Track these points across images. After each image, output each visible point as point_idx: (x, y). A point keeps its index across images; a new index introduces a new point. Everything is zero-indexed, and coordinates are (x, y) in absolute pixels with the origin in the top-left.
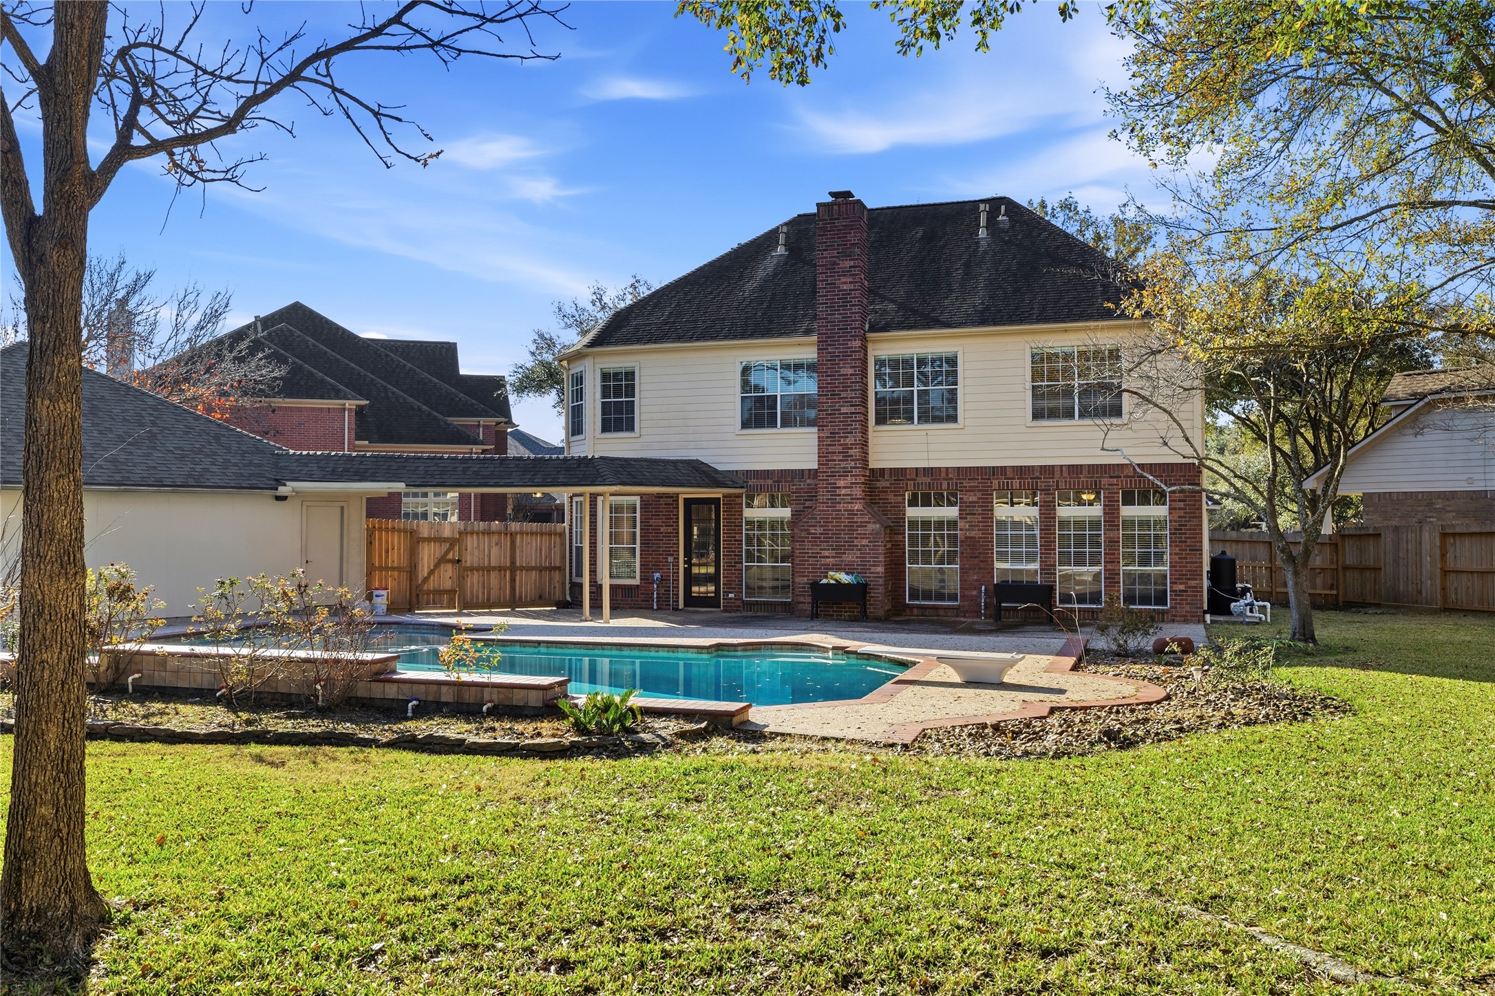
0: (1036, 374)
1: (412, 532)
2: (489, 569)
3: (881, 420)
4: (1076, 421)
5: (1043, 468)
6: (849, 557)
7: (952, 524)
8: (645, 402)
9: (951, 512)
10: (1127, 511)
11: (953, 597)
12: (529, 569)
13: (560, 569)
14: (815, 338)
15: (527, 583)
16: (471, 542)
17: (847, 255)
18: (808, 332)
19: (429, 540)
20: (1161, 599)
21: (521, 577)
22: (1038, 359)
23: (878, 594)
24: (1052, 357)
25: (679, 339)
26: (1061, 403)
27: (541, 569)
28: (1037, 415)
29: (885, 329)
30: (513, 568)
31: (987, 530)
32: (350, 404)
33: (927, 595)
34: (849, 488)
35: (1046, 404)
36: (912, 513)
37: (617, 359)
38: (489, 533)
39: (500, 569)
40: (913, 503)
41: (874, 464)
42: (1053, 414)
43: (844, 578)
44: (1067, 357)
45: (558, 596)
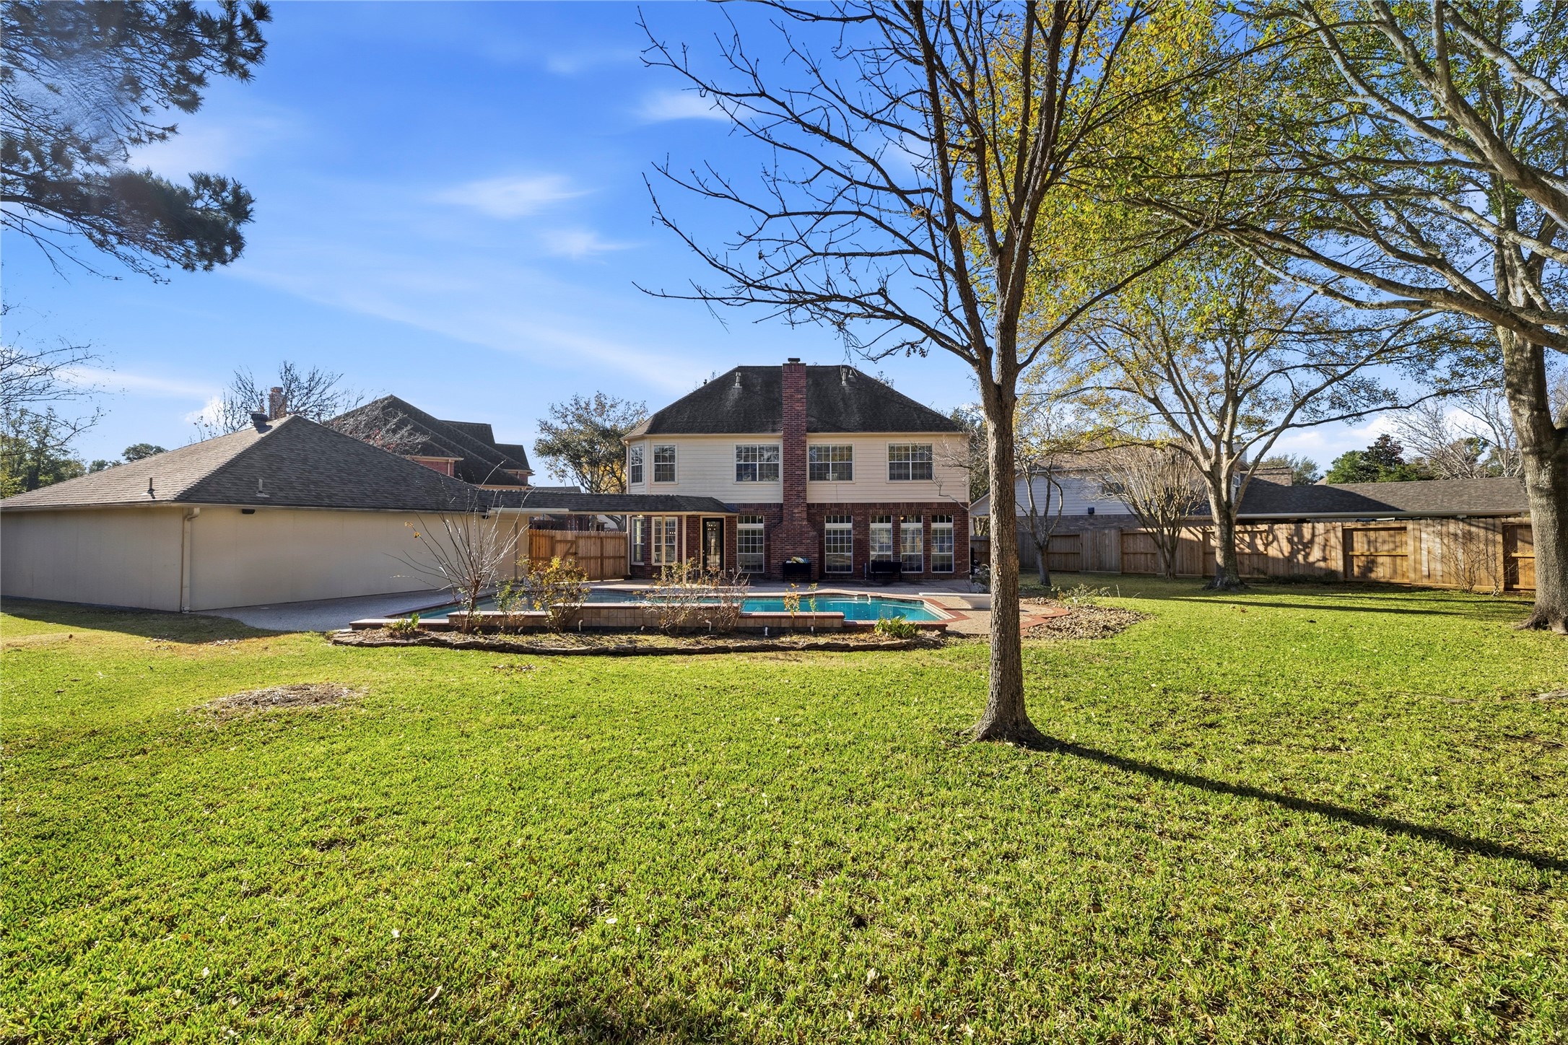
0: (891, 457)
1: (552, 537)
2: (590, 558)
3: (812, 478)
4: (911, 481)
5: (894, 504)
6: (799, 550)
7: (849, 532)
8: (680, 465)
9: (848, 526)
10: (935, 526)
11: (849, 568)
12: (609, 558)
13: (625, 557)
14: (781, 434)
15: (609, 565)
16: (581, 542)
17: (798, 391)
18: (774, 431)
19: (560, 541)
20: (949, 568)
21: (606, 562)
22: (892, 448)
23: (815, 568)
24: (899, 449)
25: (700, 431)
26: (903, 471)
27: (614, 558)
28: (892, 477)
29: (815, 431)
30: (602, 557)
31: (867, 534)
32: (451, 460)
33: (836, 568)
34: (800, 513)
35: (896, 472)
36: (828, 526)
37: (665, 441)
38: (589, 537)
39: (596, 558)
40: (829, 521)
41: (809, 501)
42: (900, 477)
43: (801, 560)
44: (907, 449)
45: (623, 572)
